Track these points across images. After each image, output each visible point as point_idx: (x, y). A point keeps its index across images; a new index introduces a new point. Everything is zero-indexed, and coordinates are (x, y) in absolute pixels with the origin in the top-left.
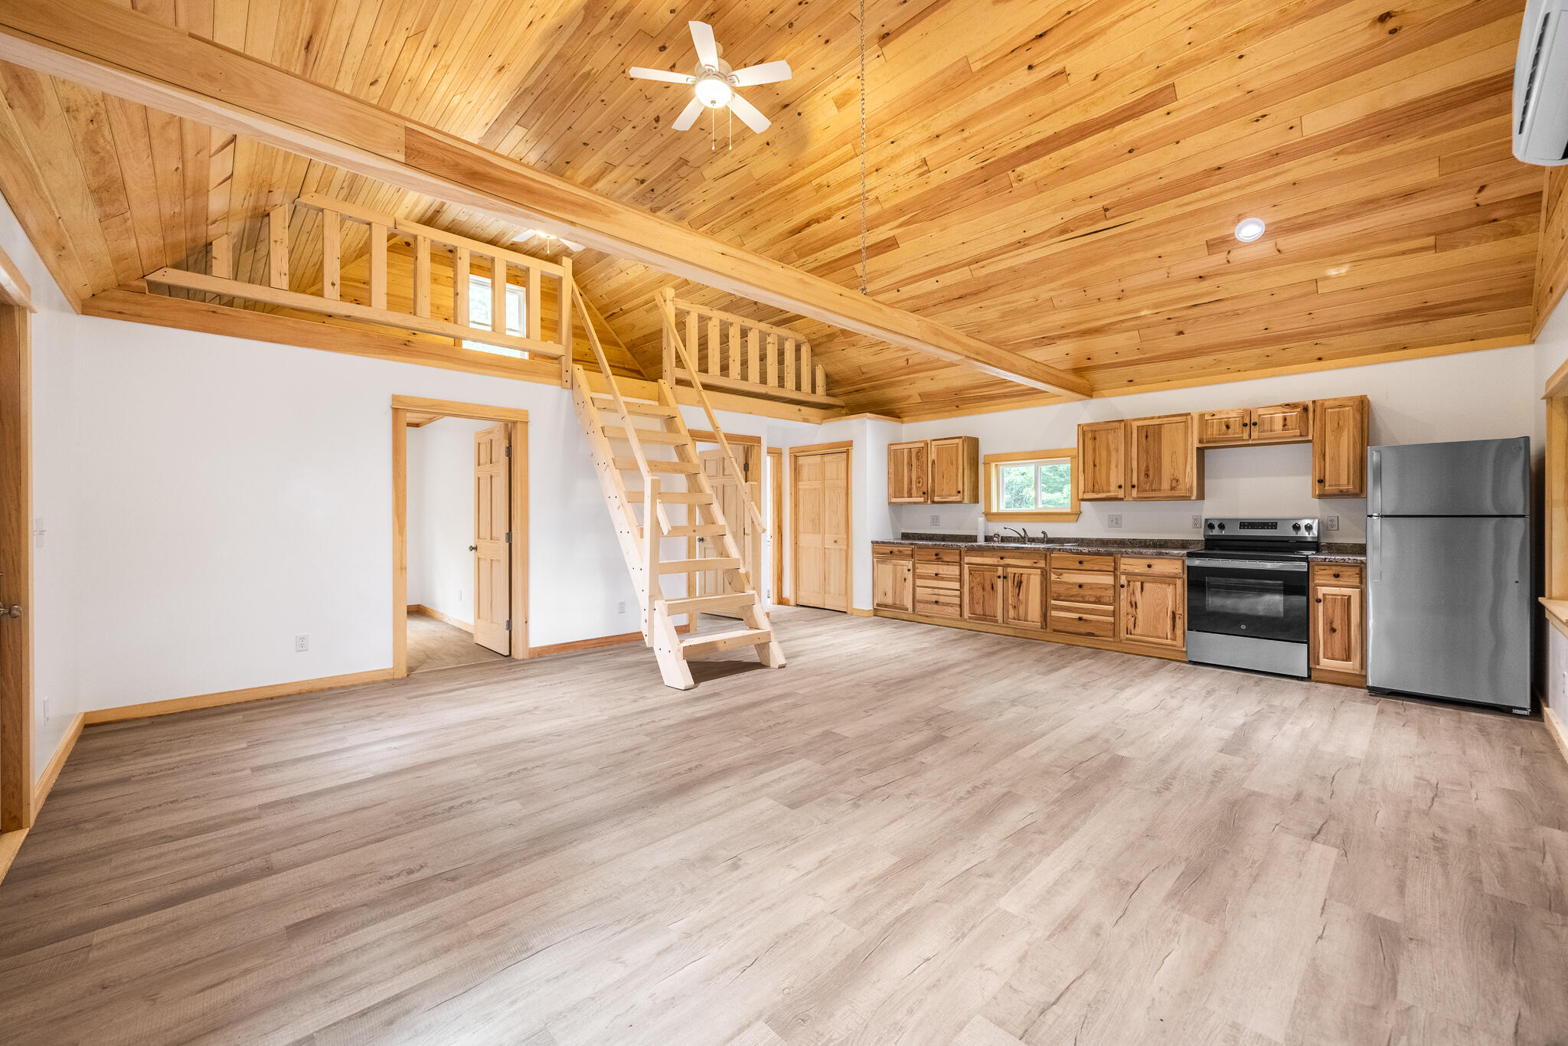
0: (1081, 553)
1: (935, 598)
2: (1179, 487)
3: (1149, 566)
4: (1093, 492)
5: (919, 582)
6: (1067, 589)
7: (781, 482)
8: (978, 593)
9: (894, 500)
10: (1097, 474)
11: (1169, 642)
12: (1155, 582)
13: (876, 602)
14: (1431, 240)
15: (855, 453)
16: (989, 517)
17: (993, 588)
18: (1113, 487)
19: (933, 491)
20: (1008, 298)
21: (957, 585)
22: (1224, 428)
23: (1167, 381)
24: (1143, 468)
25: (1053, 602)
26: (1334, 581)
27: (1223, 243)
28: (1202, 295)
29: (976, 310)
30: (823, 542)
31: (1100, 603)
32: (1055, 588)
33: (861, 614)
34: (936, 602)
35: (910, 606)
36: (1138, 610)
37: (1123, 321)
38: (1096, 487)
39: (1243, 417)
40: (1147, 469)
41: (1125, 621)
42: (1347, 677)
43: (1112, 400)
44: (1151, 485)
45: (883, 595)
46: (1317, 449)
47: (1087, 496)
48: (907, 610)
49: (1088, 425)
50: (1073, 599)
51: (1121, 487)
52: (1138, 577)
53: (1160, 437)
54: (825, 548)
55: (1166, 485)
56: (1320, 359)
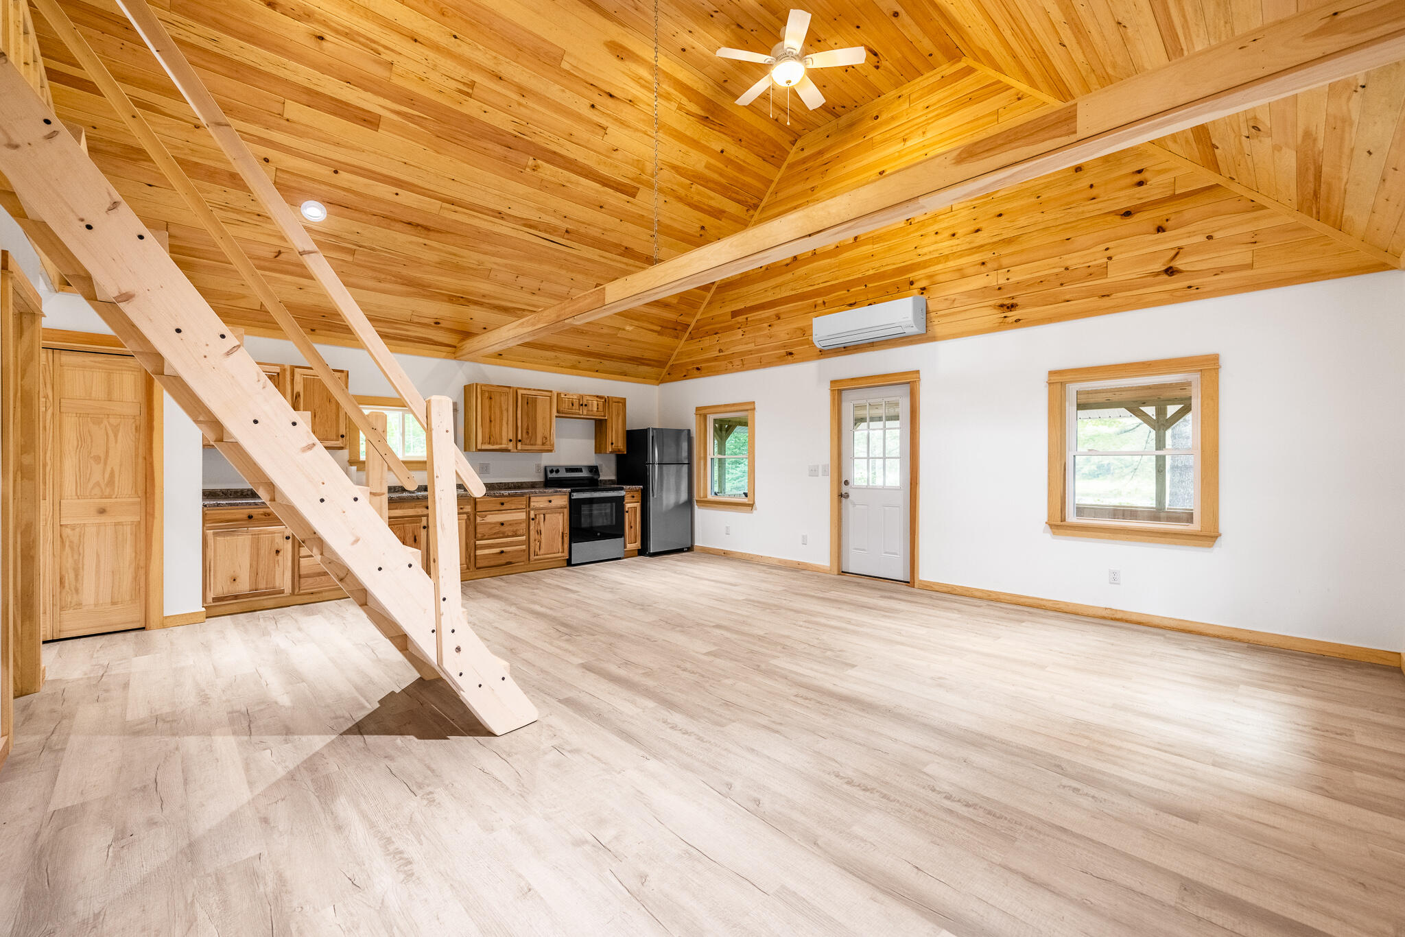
0: (503, 496)
2: (547, 443)
3: (550, 501)
4: (489, 444)
5: (305, 551)
6: (491, 529)
10: (493, 429)
11: (560, 554)
12: (552, 513)
13: (211, 596)
17: (415, 540)
18: (505, 441)
20: (455, 249)
22: (571, 404)
23: (523, 361)
24: (525, 426)
25: (478, 542)
26: (632, 500)
31: (516, 535)
32: (480, 530)
33: (187, 620)
35: (287, 587)
36: (542, 536)
38: (492, 440)
39: (579, 399)
40: (528, 429)
41: (534, 546)
42: (632, 552)
43: (481, 366)
44: (530, 440)
45: (229, 583)
46: (609, 424)
47: (485, 447)
48: (282, 592)
49: (485, 385)
50: (495, 536)
51: (511, 441)
52: (541, 511)
53: (536, 405)
54: (61, 525)
55: (539, 441)
56: (597, 371)
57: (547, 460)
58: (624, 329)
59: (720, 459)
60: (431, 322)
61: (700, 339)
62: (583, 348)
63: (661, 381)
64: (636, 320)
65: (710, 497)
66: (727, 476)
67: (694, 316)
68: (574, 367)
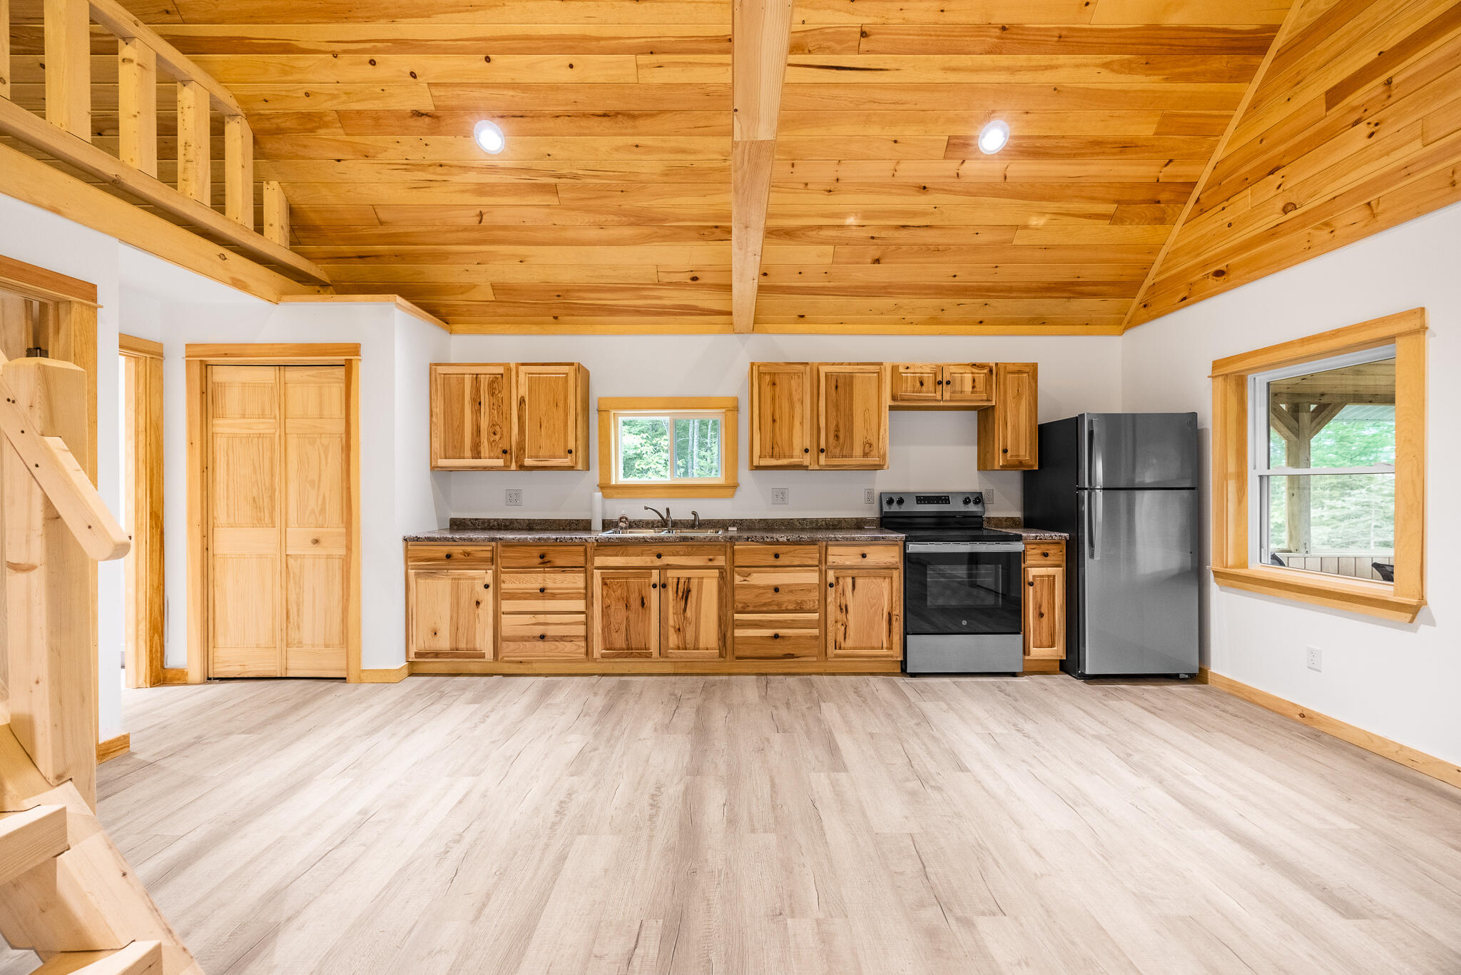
0: (778, 543)
1: (539, 631)
2: (872, 453)
3: (864, 556)
4: (772, 456)
5: (506, 606)
6: (758, 596)
7: (161, 417)
8: (619, 615)
9: (443, 462)
10: (777, 432)
11: (885, 652)
12: (869, 576)
13: (413, 650)
14: (1111, 208)
15: (363, 369)
16: (608, 491)
17: (643, 604)
18: (797, 451)
19: (521, 448)
20: (681, 141)
21: (580, 605)
22: (918, 384)
23: (841, 321)
24: (832, 427)
25: (737, 616)
26: (1043, 561)
27: (959, 146)
28: (915, 214)
29: (626, 148)
30: (283, 542)
31: (801, 610)
32: (740, 596)
34: (542, 637)
35: (488, 650)
36: (849, 616)
37: (820, 227)
38: (776, 450)
39: (935, 374)
40: (837, 430)
41: (834, 632)
42: (1043, 666)
43: (775, 337)
44: (842, 449)
45: (430, 636)
46: (999, 414)
47: (764, 462)
48: (482, 656)
49: (766, 365)
50: (765, 609)
51: (806, 451)
52: (850, 571)
53: (851, 390)
54: (287, 555)
55: (858, 450)
56: (981, 322)
57: (886, 482)
58: (1026, 227)
59: (1293, 479)
60: (685, 278)
61: (1225, 204)
62: (947, 281)
63: (1124, 323)
64: (1052, 198)
65: (1258, 567)
66: (1315, 513)
67: (1206, 157)
68: (933, 321)
